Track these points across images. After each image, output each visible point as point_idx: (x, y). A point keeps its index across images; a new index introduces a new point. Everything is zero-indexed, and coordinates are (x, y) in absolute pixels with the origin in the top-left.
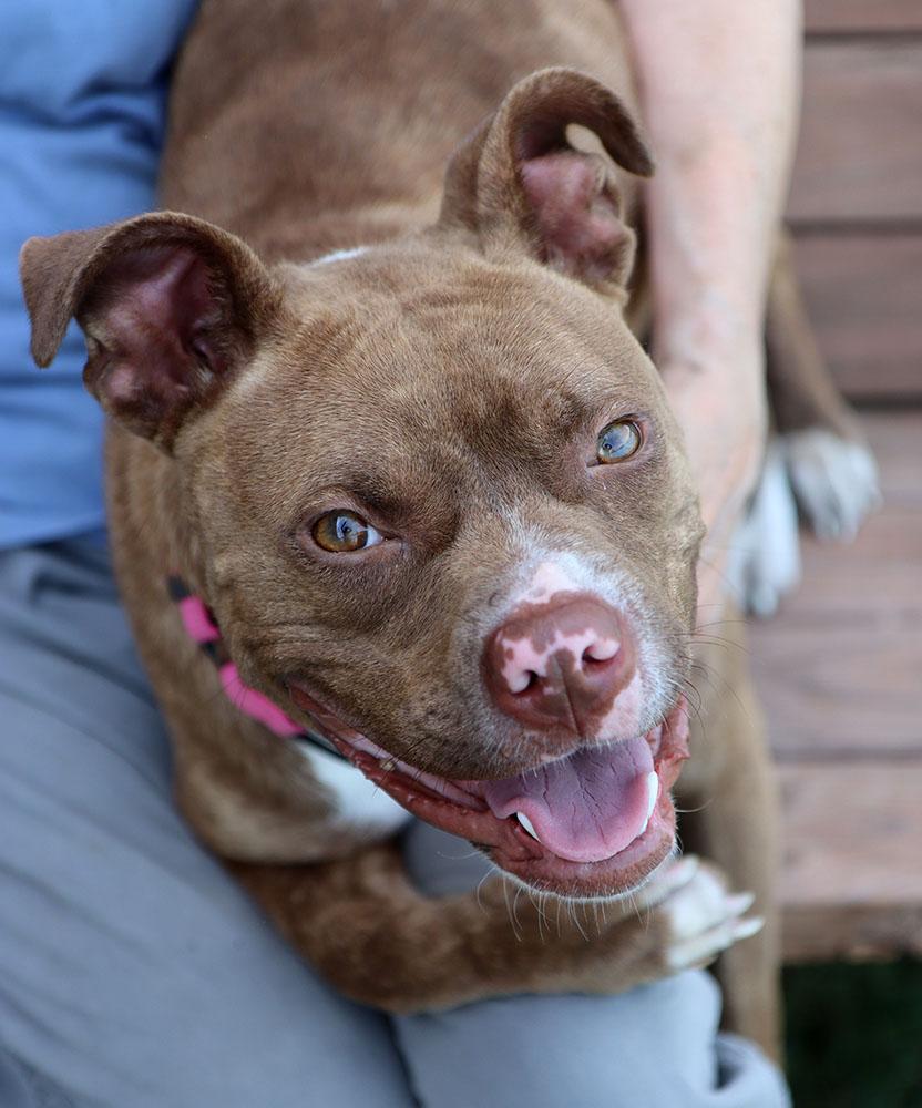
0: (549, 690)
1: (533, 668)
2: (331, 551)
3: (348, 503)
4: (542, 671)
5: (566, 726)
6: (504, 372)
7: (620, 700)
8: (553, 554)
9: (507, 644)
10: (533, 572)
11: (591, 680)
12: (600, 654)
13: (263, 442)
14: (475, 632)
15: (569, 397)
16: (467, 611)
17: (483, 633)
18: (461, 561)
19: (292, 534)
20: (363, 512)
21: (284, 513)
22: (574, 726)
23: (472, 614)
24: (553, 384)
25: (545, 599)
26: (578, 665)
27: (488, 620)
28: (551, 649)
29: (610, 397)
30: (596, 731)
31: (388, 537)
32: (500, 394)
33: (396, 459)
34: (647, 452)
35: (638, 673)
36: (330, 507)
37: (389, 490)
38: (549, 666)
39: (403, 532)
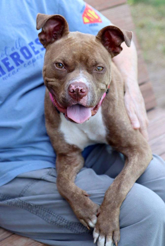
0: (75, 93)
1: (74, 89)
2: (57, 67)
3: (62, 62)
4: (75, 90)
5: (76, 99)
6: (89, 55)
7: (84, 98)
8: (83, 78)
9: (72, 85)
10: (79, 79)
11: (81, 94)
12: (83, 91)
13: (56, 50)
14: (69, 83)
15: (96, 62)
16: (69, 80)
17: (70, 84)
18: (72, 75)
19: (54, 64)
20: (63, 64)
21: (54, 60)
22: (77, 99)
23: (70, 81)
24: (94, 59)
25: (79, 82)
26: (79, 91)
27: (71, 82)
28: (77, 88)
29: (101, 63)
30: (80, 101)
31: (65, 68)
32: (87, 58)
33: (70, 60)
34: (102, 72)
35: (87, 95)
36: (59, 62)
37: (67, 63)
38: (76, 90)
39: (67, 69)
